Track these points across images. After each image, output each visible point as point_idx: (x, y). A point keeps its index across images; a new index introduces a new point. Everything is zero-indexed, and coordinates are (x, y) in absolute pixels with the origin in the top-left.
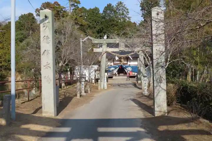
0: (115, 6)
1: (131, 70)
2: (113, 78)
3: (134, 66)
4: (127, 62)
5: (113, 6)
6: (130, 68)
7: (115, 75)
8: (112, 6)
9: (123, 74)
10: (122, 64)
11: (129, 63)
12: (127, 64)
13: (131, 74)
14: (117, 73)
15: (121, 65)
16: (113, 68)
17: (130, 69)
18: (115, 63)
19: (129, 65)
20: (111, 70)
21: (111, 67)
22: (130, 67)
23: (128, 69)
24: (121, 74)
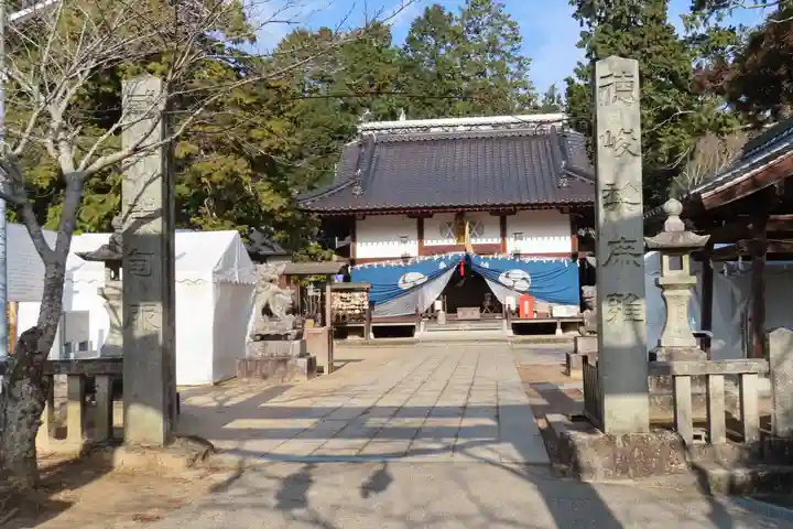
0: (457, 14)
1: (524, 286)
2: (417, 335)
3: (545, 259)
4: (503, 235)
5: (450, 14)
6: (518, 273)
7: (431, 314)
8: (446, 13)
9: (475, 312)
10: (471, 251)
11: (512, 244)
12: (502, 248)
13: (526, 309)
14: (439, 305)
15: (468, 257)
16: (414, 277)
17: (519, 278)
18: (428, 243)
19: (517, 255)
20: (405, 287)
21: (406, 270)
22: (522, 266)
23: (509, 282)
24: (462, 312)
